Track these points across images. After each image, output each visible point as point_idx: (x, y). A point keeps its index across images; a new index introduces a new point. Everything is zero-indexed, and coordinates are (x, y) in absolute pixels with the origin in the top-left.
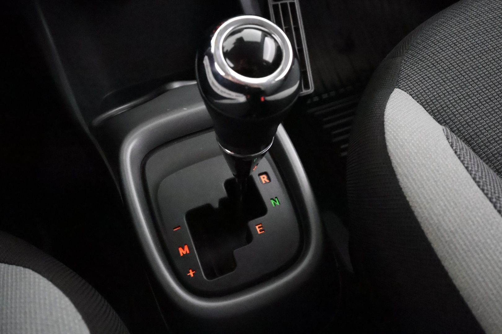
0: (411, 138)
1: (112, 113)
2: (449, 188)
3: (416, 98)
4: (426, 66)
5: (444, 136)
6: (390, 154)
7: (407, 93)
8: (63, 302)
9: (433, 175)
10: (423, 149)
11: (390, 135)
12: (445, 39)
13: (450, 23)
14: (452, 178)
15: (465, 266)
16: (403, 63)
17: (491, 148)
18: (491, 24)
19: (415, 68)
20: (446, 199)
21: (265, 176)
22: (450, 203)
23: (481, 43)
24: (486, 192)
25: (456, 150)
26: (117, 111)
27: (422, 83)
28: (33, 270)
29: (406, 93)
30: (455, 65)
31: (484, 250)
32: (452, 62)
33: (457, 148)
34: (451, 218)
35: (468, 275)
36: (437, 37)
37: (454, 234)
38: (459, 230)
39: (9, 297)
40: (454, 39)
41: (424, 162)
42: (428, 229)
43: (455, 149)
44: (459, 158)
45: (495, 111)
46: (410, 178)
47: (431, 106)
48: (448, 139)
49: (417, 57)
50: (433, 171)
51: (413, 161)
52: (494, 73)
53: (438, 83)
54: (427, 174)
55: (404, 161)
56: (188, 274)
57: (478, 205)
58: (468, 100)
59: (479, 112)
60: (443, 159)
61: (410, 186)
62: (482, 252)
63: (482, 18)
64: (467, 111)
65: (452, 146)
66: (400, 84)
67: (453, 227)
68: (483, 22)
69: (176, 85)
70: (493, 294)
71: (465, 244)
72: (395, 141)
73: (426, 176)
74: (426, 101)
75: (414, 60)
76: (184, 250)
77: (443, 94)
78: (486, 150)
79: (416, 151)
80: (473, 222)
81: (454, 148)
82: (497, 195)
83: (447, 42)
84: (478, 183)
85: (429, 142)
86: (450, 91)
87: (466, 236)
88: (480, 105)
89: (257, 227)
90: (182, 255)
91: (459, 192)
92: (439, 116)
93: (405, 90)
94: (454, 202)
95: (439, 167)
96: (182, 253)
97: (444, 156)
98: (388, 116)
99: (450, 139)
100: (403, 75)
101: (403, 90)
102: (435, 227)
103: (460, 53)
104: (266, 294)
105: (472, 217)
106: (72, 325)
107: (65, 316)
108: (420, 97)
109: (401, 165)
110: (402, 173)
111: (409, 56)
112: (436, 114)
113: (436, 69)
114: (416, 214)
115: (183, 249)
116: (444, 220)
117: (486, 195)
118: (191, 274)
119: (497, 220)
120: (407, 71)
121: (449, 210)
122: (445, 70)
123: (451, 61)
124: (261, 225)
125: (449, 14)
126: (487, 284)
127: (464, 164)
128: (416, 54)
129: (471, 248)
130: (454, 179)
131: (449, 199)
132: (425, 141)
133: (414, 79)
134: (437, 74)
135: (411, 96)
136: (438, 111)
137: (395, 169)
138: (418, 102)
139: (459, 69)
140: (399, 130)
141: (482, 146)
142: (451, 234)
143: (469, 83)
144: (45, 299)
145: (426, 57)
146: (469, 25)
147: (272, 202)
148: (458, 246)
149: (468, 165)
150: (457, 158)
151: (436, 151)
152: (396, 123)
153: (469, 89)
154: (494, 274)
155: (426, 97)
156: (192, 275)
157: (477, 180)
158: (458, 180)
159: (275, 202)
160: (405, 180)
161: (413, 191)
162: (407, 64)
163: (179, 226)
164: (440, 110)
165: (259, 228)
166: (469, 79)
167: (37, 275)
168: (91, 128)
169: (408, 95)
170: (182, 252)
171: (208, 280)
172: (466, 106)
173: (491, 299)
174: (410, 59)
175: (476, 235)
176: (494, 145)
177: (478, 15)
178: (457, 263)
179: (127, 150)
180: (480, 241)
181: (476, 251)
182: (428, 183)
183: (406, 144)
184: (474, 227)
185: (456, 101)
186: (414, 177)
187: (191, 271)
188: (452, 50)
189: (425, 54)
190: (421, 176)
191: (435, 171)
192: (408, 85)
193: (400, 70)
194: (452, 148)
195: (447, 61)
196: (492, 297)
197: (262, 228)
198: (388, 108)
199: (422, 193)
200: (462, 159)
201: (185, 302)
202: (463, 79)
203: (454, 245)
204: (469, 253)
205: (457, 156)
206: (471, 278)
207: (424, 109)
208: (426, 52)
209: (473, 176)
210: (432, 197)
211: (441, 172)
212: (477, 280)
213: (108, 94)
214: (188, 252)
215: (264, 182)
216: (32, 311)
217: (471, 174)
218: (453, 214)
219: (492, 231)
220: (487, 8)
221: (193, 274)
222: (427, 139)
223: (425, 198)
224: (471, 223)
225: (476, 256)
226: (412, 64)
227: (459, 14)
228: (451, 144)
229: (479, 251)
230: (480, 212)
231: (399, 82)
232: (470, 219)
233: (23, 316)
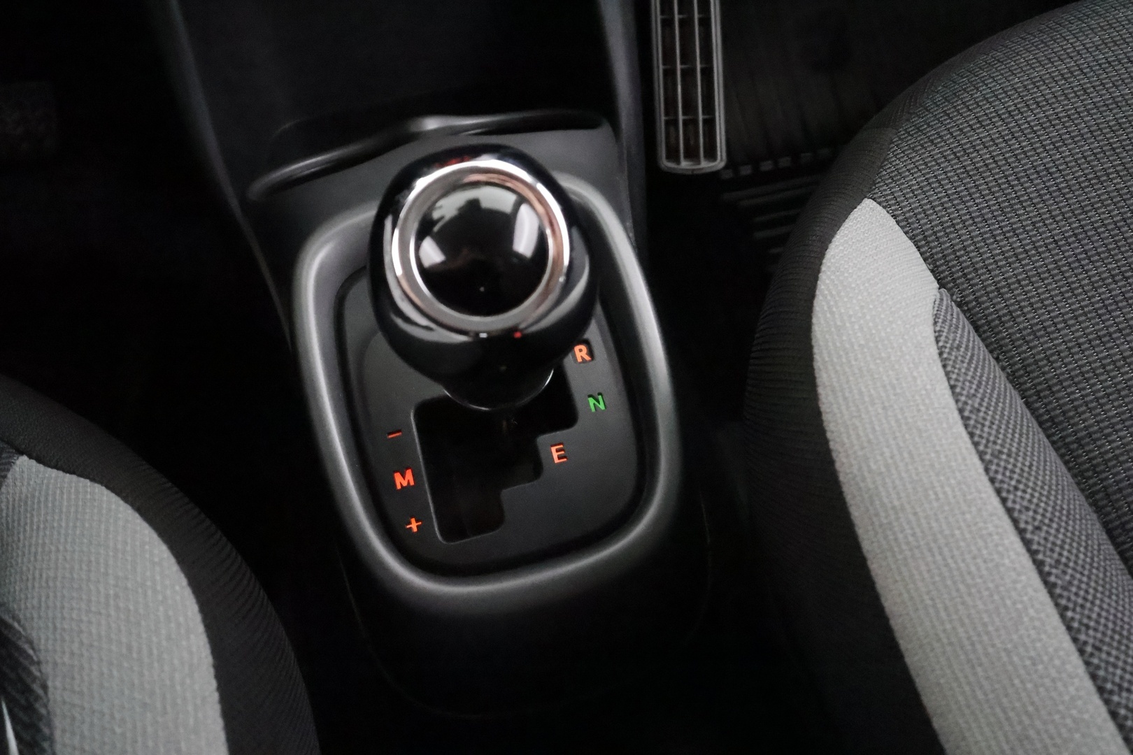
0: (860, 315)
1: (291, 171)
2: (907, 424)
3: (904, 223)
4: (939, 155)
5: (931, 316)
6: (814, 342)
7: (888, 212)
8: (156, 552)
9: (883, 394)
10: (877, 339)
11: (824, 303)
12: (991, 100)
13: (1013, 63)
14: (918, 405)
15: (906, 574)
16: (896, 143)
17: (1036, 346)
18: (1098, 76)
19: (917, 158)
20: (897, 444)
21: (583, 347)
22: (901, 454)
23: (1065, 117)
24: (976, 439)
25: (943, 349)
26: (301, 168)
27: (923, 192)
28: (108, 487)
29: (884, 211)
30: (1001, 160)
31: (946, 550)
32: (995, 154)
33: (945, 345)
34: (897, 482)
35: (908, 592)
36: (976, 93)
37: (896, 513)
38: (907, 507)
39: (63, 531)
40: (1010, 103)
41: (872, 366)
42: (854, 497)
43: (942, 347)
44: (944, 366)
45: (1062, 269)
46: (840, 394)
47: (932, 245)
48: (935, 323)
49: (925, 134)
50: (884, 386)
51: (853, 363)
52: (1077, 187)
53: (956, 196)
54: (872, 392)
55: (835, 360)
56: (408, 527)
57: (953, 464)
58: (1010, 240)
59: (1028, 268)
60: (911, 365)
61: (836, 411)
62: (941, 554)
63: (1082, 61)
64: (1004, 262)
65: (939, 339)
66: (876, 191)
67: (899, 498)
68: (1081, 70)
69: (432, 124)
70: (944, 631)
71: (914, 535)
72: (828, 315)
73: (870, 396)
74: (924, 234)
75: (919, 139)
76: (404, 478)
77: (962, 221)
78: (1024, 348)
79: (862, 342)
80: (936, 494)
81: (941, 344)
82: (998, 447)
83: (994, 107)
84: (965, 420)
85: (894, 326)
86: (978, 217)
87: (918, 520)
88: (1032, 254)
89: (553, 449)
90: (399, 487)
91: (924, 435)
92: (944, 267)
93: (884, 204)
94: (910, 453)
95: (897, 380)
96: (401, 484)
97: (914, 359)
98: (830, 259)
99: (939, 324)
100: (888, 171)
101: (880, 203)
102: (866, 496)
103: (1016, 135)
104: (554, 582)
105: (936, 484)
106: (168, 592)
107: (158, 578)
108: (913, 223)
109: (830, 368)
110: (827, 384)
111: (910, 129)
112: (938, 263)
113: (959, 166)
114: (838, 465)
115: (404, 476)
116: (884, 484)
117: (976, 444)
118: (414, 526)
119: (984, 495)
120: (898, 162)
121: (897, 468)
122: (977, 169)
123: (994, 151)
124: (562, 446)
125: (1016, 43)
126: (937, 612)
127: (949, 379)
128: (926, 126)
129: (922, 543)
130: (922, 407)
131: (901, 444)
132: (885, 322)
133: (908, 182)
134: (958, 177)
135: (894, 219)
136: (945, 256)
137: (816, 371)
138: (906, 233)
139: (1008, 170)
140: (842, 294)
141: (1018, 339)
142: (891, 512)
143: (1021, 202)
144: (125, 543)
145: (945, 135)
146: (1050, 73)
147: (592, 401)
148: (900, 536)
149: (957, 383)
150: (939, 365)
151: (901, 348)
152: (841, 278)
153: (1019, 216)
154: (954, 594)
155: (926, 224)
156: (415, 529)
157: (966, 414)
158: (928, 410)
159: (596, 403)
160: (831, 398)
161: (840, 421)
162: (903, 147)
163: (399, 431)
164: (949, 255)
165: (557, 451)
166: (1022, 196)
167: (114, 498)
168: (243, 202)
169: (888, 216)
170: (401, 481)
171: (445, 543)
172: (1003, 253)
173: (939, 640)
174: (912, 135)
175: (937, 520)
176: (1041, 340)
177: (1075, 53)
178: (893, 566)
179: (310, 265)
180: (941, 532)
181: (930, 550)
182: (870, 409)
183: (848, 325)
184: (935, 504)
185: (984, 240)
186: (847, 394)
187: (413, 520)
188: (1002, 125)
189: (943, 128)
190: (861, 393)
191: (889, 387)
192: (892, 193)
193: (885, 160)
194: (937, 341)
195: (985, 151)
196: (942, 635)
197: (563, 452)
198: (837, 243)
199: (856, 428)
200: (949, 368)
201: (396, 578)
202: (1010, 194)
203: (894, 534)
204: (916, 552)
205: (942, 361)
206: (911, 598)
207: (916, 250)
208: (946, 125)
209: (960, 404)
210: (871, 436)
211: (898, 391)
212: (922, 601)
213: (287, 126)
214: (412, 483)
215: (580, 360)
216: (102, 561)
217: (957, 401)
218: (904, 475)
219: (968, 516)
220: (1097, 38)
221: (418, 526)
222: (891, 319)
223: (858, 436)
224: (933, 497)
225: (930, 559)
226: (913, 149)
227: (1036, 46)
228: (937, 334)
229: (936, 550)
230: (955, 478)
231: (877, 186)
232: (933, 487)
233: (84, 567)
